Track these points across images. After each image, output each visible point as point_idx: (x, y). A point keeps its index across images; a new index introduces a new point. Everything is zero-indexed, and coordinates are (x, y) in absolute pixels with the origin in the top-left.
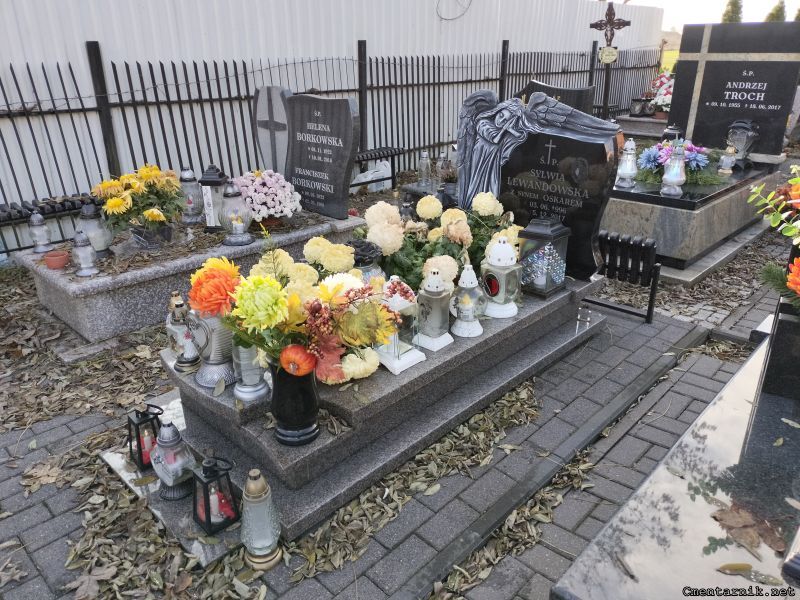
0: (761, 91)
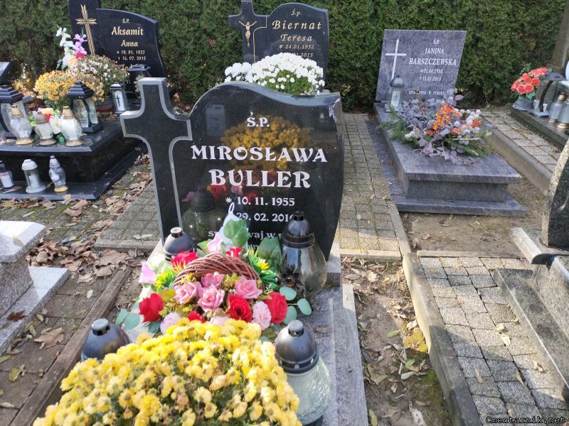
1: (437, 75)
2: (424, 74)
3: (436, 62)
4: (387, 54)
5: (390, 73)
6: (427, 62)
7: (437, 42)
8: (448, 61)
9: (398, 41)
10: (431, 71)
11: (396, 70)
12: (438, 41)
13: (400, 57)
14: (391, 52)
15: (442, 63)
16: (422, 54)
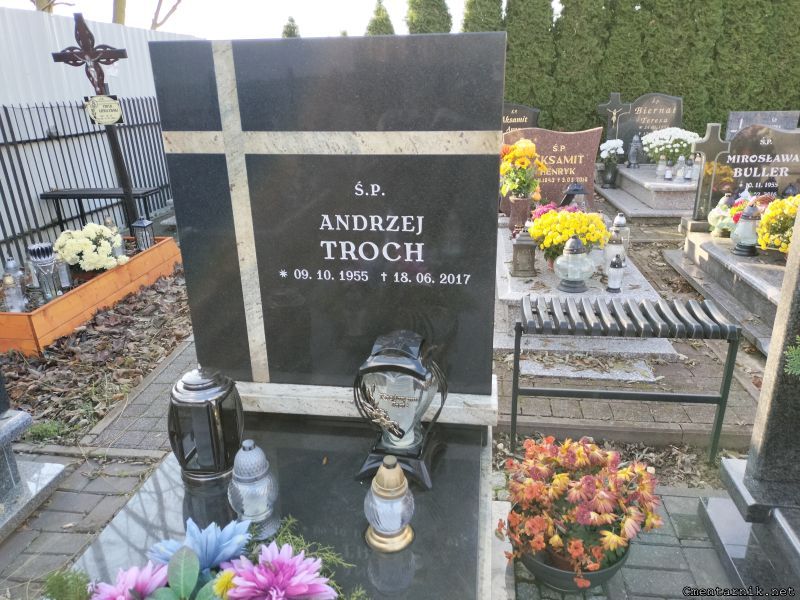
0: (413, 238)
4: (732, 131)
9: (742, 120)
12: (776, 119)
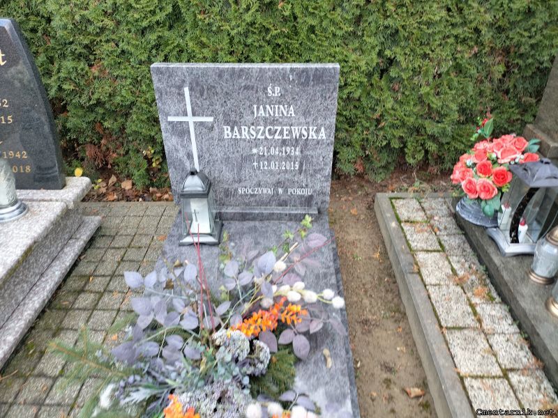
1: (289, 157)
2: (261, 157)
3: (281, 133)
4: (170, 119)
5: (190, 156)
6: (261, 132)
7: (275, 91)
8: (308, 130)
9: (186, 90)
10: (274, 151)
11: (200, 150)
12: (278, 89)
13: (202, 124)
14: (178, 115)
15: (296, 133)
16: (249, 118)
